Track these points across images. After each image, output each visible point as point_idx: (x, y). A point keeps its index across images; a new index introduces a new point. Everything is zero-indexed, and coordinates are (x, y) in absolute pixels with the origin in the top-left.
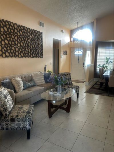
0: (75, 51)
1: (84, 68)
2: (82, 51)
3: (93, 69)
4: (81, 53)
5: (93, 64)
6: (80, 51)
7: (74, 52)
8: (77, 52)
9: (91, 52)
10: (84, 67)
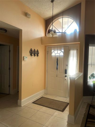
0: (52, 51)
1: (66, 78)
2: (63, 51)
3: (81, 81)
4: (62, 54)
5: (82, 74)
6: (59, 52)
7: (51, 53)
8: (55, 52)
9: (77, 52)
10: (66, 76)
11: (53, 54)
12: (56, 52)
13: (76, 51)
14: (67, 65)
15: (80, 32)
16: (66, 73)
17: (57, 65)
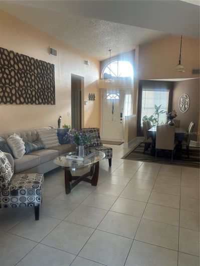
0: (108, 94)
2: (118, 94)
3: (135, 123)
4: (117, 98)
5: (135, 116)
6: (115, 95)
7: (107, 97)
9: (132, 97)
10: (121, 120)
11: (109, 98)
12: (111, 95)
13: (130, 96)
14: (123, 109)
15: (134, 78)
16: (121, 116)
17: (113, 109)
